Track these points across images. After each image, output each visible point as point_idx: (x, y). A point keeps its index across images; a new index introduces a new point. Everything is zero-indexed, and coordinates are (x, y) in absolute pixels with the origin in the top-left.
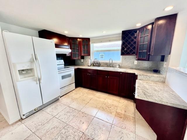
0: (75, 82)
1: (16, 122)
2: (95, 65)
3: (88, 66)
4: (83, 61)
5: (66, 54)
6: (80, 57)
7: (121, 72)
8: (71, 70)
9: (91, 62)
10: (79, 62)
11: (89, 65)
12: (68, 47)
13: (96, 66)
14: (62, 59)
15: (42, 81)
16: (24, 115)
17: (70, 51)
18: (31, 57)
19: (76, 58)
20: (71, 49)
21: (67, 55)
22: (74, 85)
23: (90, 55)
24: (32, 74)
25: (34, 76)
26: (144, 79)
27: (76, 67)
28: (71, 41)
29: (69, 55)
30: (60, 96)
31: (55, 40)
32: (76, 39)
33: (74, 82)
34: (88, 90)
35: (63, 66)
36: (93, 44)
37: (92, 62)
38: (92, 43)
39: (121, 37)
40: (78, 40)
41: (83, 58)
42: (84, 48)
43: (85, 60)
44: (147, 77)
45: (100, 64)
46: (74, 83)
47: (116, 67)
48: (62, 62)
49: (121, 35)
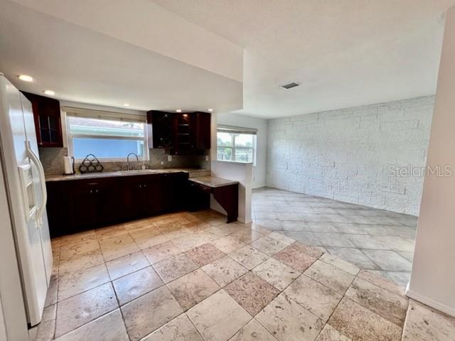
3: (64, 175)
11: (69, 172)
23: (62, 146)
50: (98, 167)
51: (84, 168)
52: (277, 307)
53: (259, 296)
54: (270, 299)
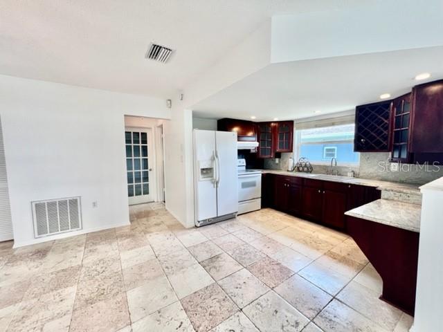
0: (262, 198)
1: (191, 228)
2: (301, 169)
3: (288, 171)
4: (279, 161)
5: (249, 150)
6: (272, 154)
7: (351, 184)
8: (257, 176)
9: (294, 164)
10: (271, 162)
11: (290, 169)
12: (254, 139)
13: (303, 171)
14: (242, 158)
15: (219, 185)
16: (199, 222)
17: (257, 144)
18: (211, 154)
19: (266, 157)
20: (258, 141)
21: (252, 151)
22: (259, 201)
23: (292, 151)
24: (210, 175)
25: (212, 177)
26: (396, 199)
27: (266, 172)
28: (260, 129)
29: (254, 151)
30: (238, 213)
31: (236, 130)
32: (268, 123)
33: (260, 196)
34: (284, 214)
35: (244, 168)
36: (299, 131)
37: (296, 163)
38: (297, 129)
39: (354, 117)
40: (272, 124)
41: (278, 155)
42: (281, 138)
43: (283, 159)
44: (402, 194)
45: (311, 168)
46: (260, 199)
47: (347, 176)
48: (243, 161)
49: (354, 113)
50: (310, 169)
51: (298, 168)
52: (182, 323)
53: (199, 309)
54: (194, 319)
